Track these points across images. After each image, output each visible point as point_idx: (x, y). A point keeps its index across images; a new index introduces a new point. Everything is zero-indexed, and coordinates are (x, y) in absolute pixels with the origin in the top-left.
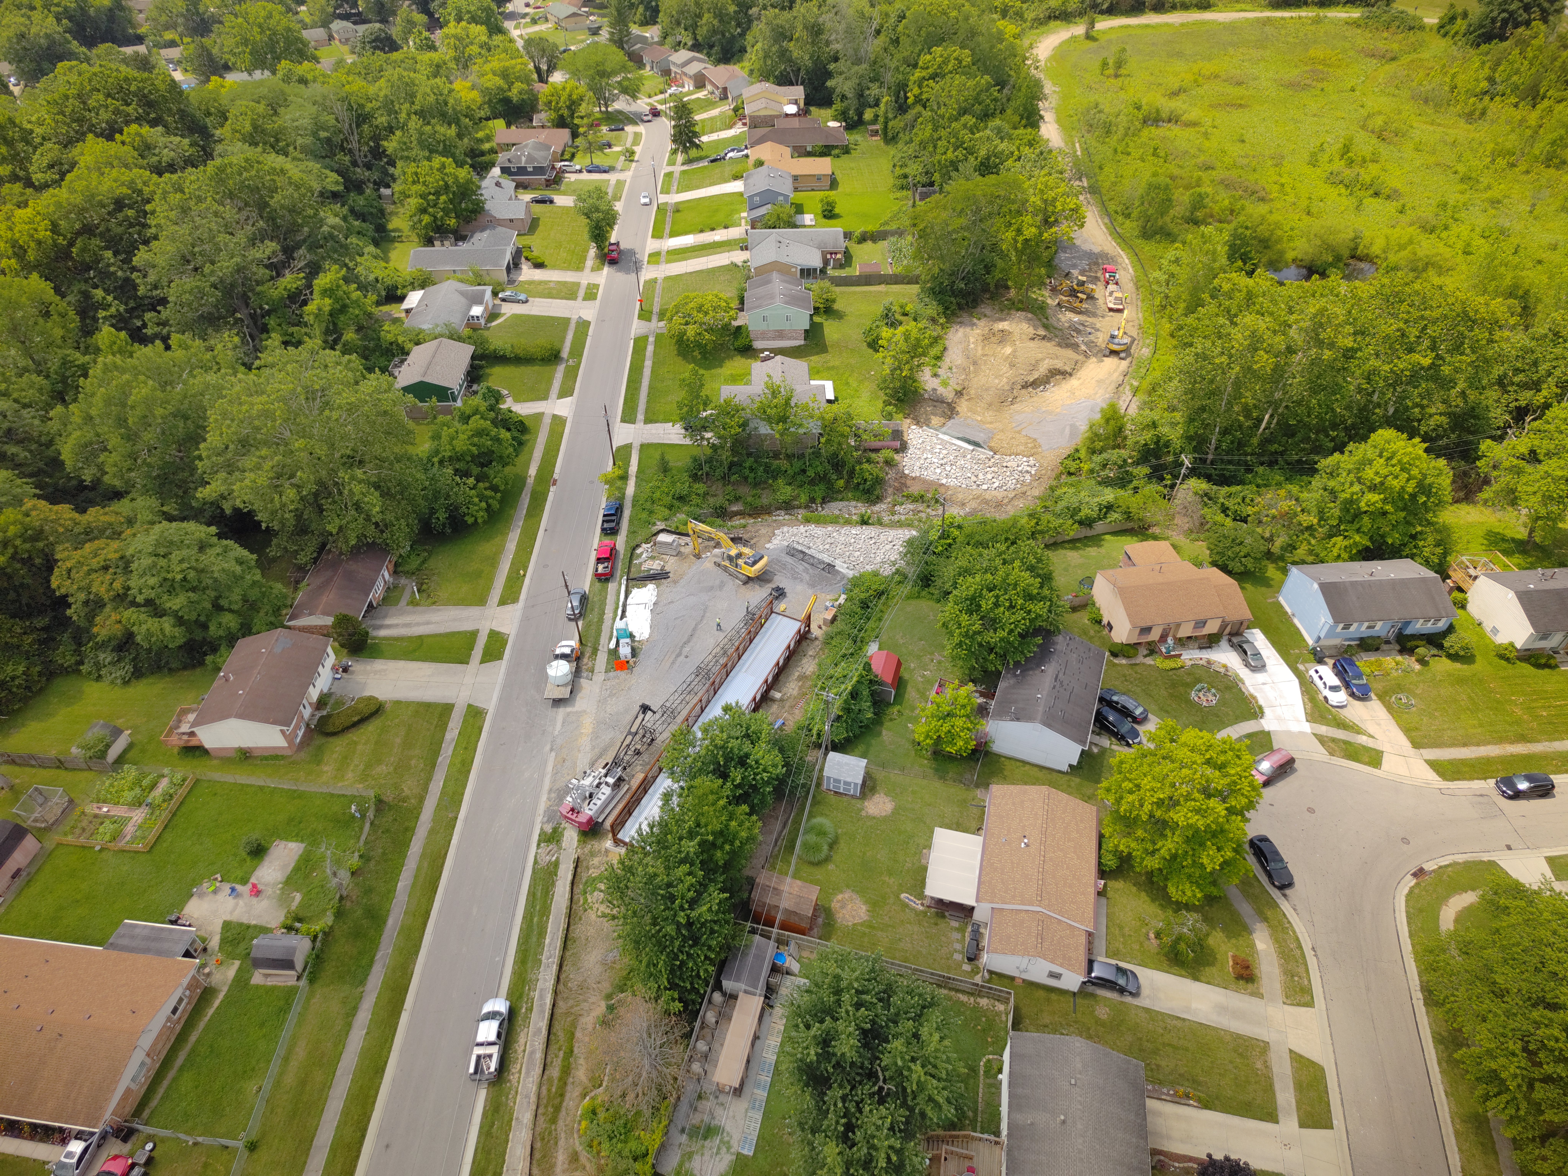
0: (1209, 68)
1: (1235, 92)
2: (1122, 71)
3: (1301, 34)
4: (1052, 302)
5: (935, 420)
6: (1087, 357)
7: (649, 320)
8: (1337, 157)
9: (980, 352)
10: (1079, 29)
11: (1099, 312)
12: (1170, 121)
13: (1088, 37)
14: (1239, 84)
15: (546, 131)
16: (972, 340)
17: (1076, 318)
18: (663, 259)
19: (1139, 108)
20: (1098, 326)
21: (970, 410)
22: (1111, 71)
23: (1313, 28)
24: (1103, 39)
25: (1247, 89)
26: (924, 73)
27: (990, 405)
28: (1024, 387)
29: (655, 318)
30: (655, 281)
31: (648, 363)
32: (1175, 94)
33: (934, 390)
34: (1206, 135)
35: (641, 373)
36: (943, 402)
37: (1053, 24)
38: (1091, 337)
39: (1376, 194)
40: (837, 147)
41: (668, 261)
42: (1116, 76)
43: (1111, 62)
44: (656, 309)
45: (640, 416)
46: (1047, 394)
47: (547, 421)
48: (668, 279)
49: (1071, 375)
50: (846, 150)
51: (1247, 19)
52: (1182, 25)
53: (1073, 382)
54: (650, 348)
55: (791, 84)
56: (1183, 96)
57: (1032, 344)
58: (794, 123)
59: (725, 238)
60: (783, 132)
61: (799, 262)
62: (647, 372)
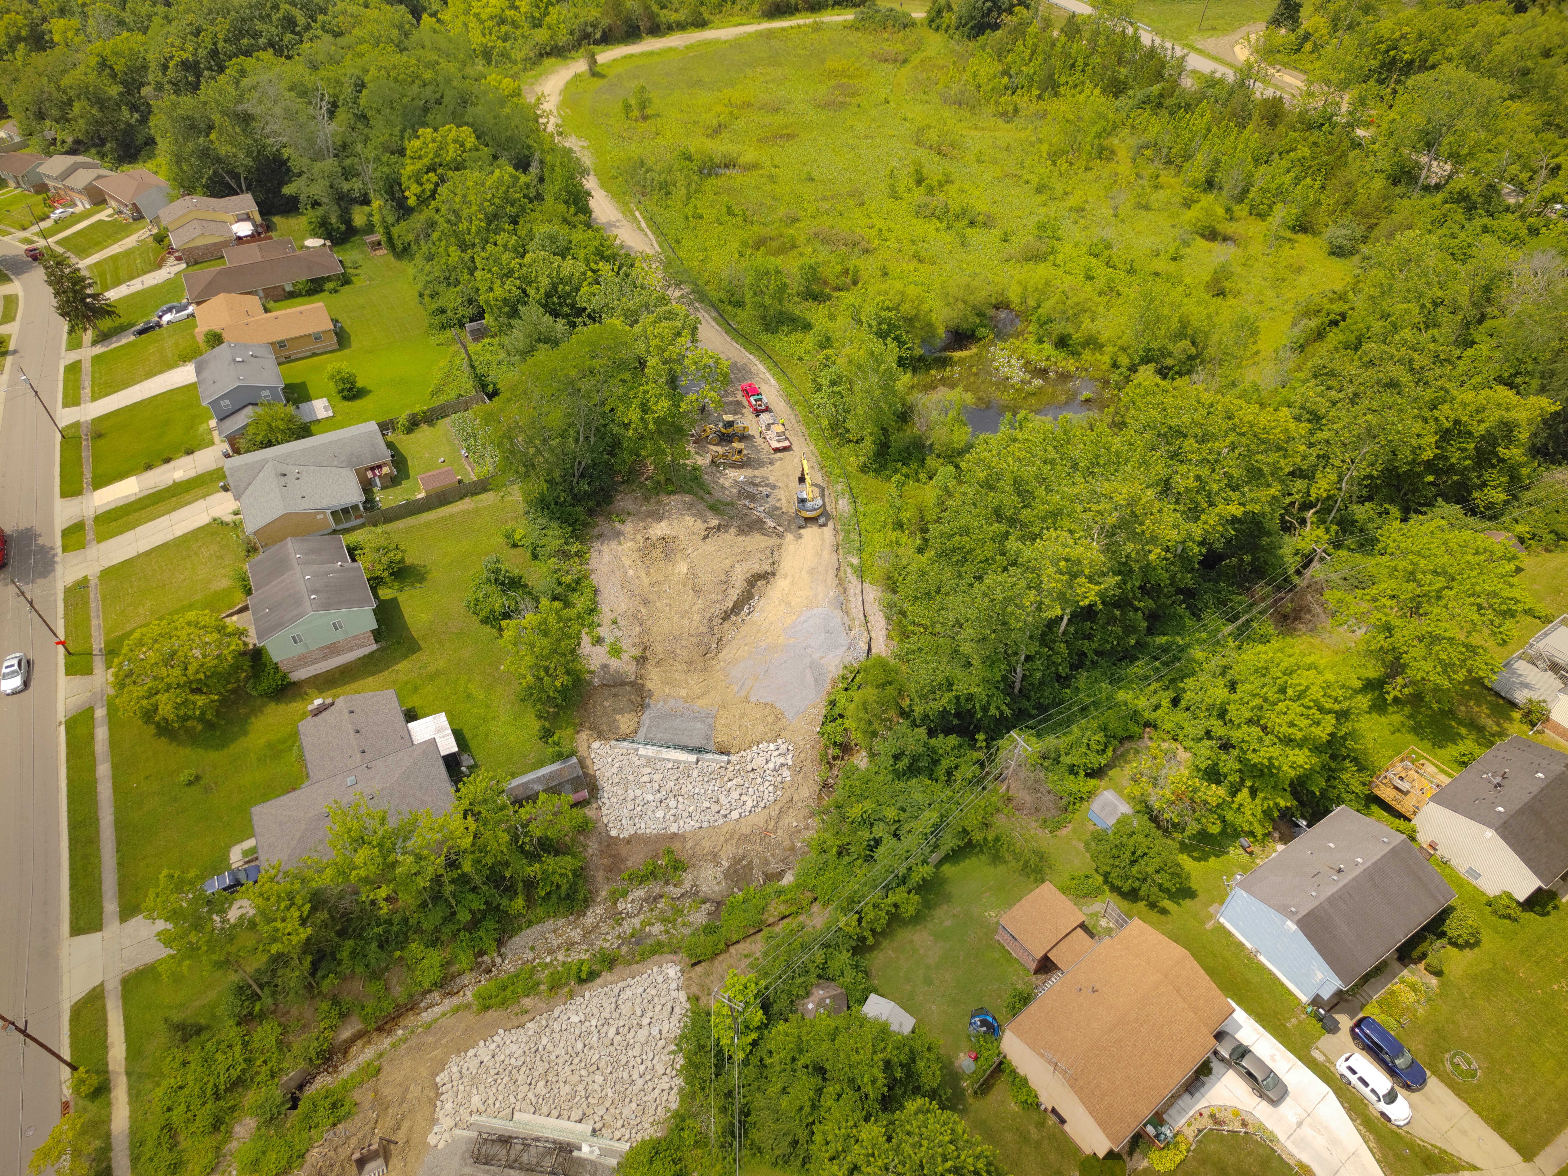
0: (737, 95)
1: (777, 120)
2: (649, 111)
3: (808, 45)
4: (703, 461)
5: (625, 722)
6: (780, 536)
7: (88, 671)
8: (912, 185)
9: (646, 581)
10: (580, 66)
11: (764, 457)
12: (726, 166)
13: (594, 74)
14: (776, 110)
16: (627, 562)
17: (740, 475)
18: (90, 535)
19: (689, 158)
20: (772, 480)
21: (666, 682)
22: (636, 113)
23: (815, 36)
24: (611, 73)
25: (786, 114)
26: (419, 165)
27: (690, 663)
28: (724, 619)
29: (98, 664)
30: (83, 584)
31: (104, 770)
32: (716, 131)
33: (605, 667)
34: (772, 178)
35: (94, 801)
36: (623, 684)
37: (548, 62)
38: (772, 501)
39: (972, 223)
40: (329, 279)
41: (102, 538)
42: (645, 118)
43: (633, 102)
44: (98, 643)
45: (111, 906)
46: (756, 615)
48: (107, 574)
49: (773, 574)
50: (345, 280)
51: (749, 34)
52: (687, 48)
53: (781, 584)
54: (101, 734)
55: (232, 192)
56: (725, 133)
57: (710, 546)
58: (253, 253)
59: (192, 474)
60: (240, 270)
61: (325, 503)
62: (105, 791)
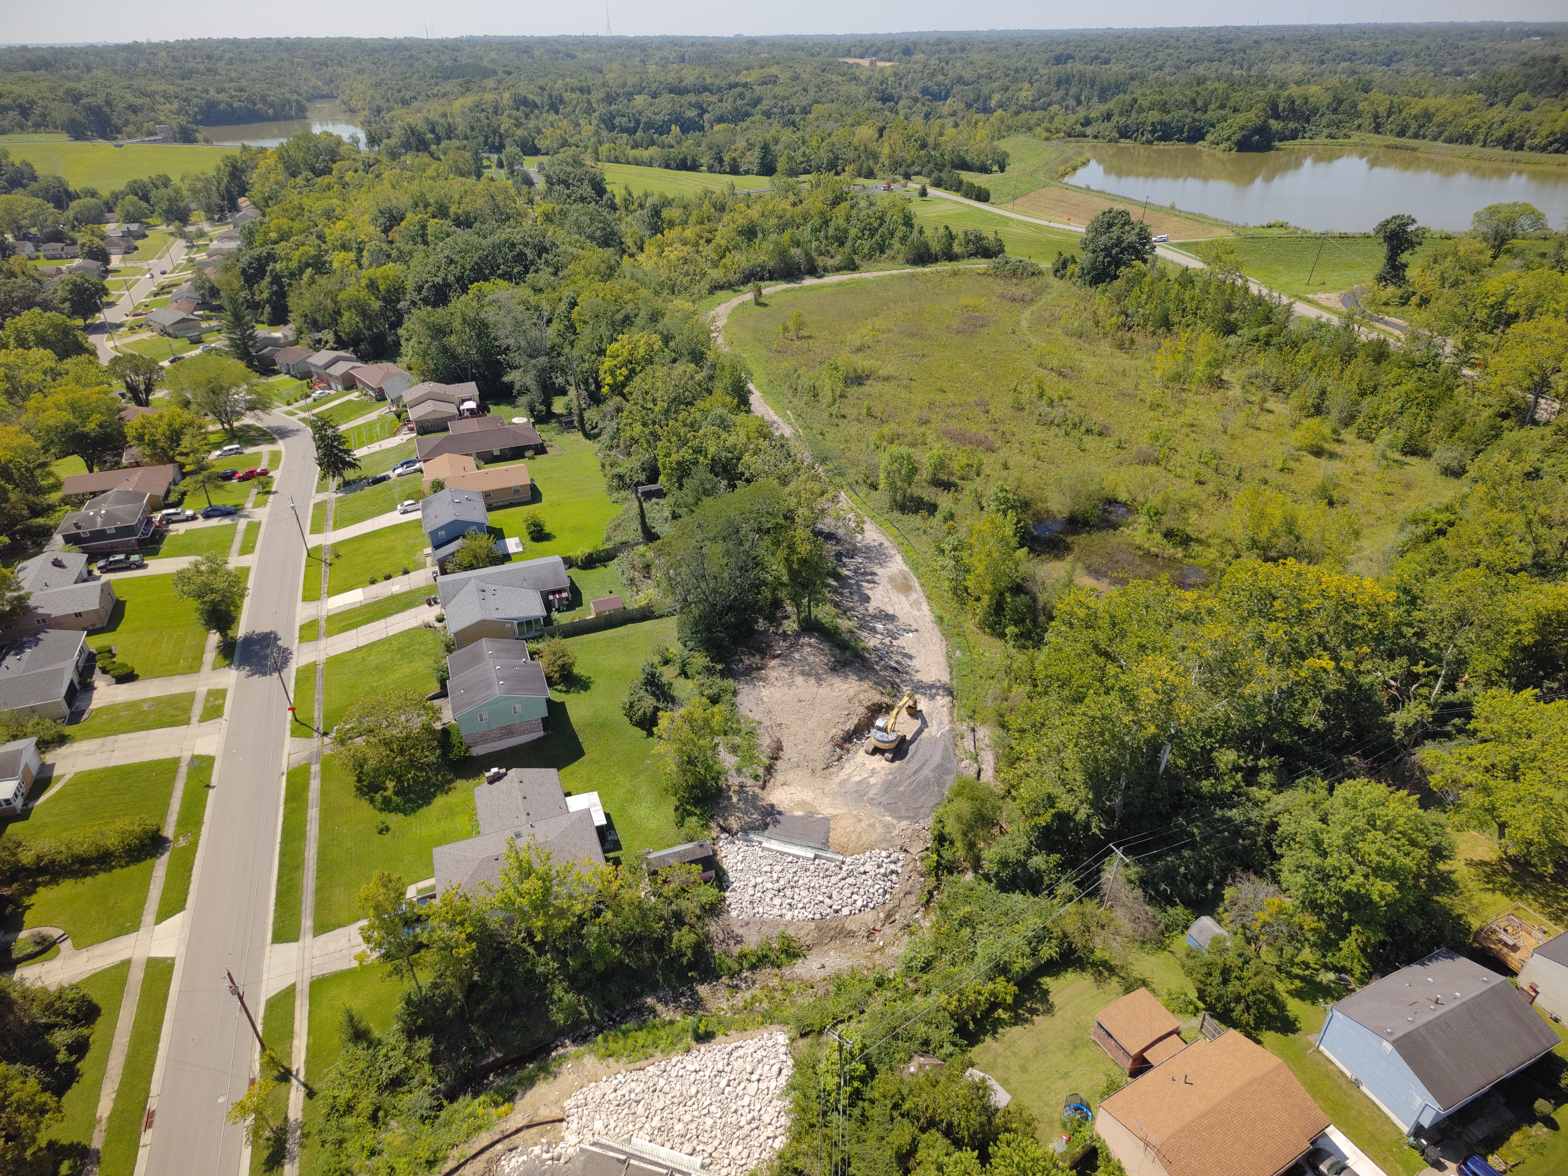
2: (803, 333)
7: (309, 736)
8: (1034, 398)
10: (747, 296)
12: (869, 378)
13: (759, 303)
14: (914, 336)
15: (140, 471)
18: (322, 631)
19: (836, 369)
22: (792, 334)
23: (953, 280)
24: (774, 304)
25: (922, 339)
26: (615, 362)
29: (317, 732)
30: (312, 667)
31: (313, 813)
32: (860, 350)
34: (907, 388)
35: (303, 836)
37: (720, 293)
39: (1088, 431)
40: (529, 448)
41: (330, 634)
42: (799, 338)
43: (790, 325)
44: (318, 716)
45: (307, 923)
47: (136, 976)
48: (331, 661)
50: (541, 450)
51: (893, 276)
52: (840, 285)
54: (315, 785)
55: (460, 380)
56: (868, 352)
58: (473, 425)
59: (406, 588)
60: (461, 437)
61: (514, 615)
62: (313, 829)
